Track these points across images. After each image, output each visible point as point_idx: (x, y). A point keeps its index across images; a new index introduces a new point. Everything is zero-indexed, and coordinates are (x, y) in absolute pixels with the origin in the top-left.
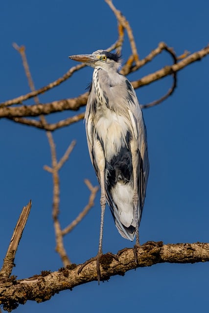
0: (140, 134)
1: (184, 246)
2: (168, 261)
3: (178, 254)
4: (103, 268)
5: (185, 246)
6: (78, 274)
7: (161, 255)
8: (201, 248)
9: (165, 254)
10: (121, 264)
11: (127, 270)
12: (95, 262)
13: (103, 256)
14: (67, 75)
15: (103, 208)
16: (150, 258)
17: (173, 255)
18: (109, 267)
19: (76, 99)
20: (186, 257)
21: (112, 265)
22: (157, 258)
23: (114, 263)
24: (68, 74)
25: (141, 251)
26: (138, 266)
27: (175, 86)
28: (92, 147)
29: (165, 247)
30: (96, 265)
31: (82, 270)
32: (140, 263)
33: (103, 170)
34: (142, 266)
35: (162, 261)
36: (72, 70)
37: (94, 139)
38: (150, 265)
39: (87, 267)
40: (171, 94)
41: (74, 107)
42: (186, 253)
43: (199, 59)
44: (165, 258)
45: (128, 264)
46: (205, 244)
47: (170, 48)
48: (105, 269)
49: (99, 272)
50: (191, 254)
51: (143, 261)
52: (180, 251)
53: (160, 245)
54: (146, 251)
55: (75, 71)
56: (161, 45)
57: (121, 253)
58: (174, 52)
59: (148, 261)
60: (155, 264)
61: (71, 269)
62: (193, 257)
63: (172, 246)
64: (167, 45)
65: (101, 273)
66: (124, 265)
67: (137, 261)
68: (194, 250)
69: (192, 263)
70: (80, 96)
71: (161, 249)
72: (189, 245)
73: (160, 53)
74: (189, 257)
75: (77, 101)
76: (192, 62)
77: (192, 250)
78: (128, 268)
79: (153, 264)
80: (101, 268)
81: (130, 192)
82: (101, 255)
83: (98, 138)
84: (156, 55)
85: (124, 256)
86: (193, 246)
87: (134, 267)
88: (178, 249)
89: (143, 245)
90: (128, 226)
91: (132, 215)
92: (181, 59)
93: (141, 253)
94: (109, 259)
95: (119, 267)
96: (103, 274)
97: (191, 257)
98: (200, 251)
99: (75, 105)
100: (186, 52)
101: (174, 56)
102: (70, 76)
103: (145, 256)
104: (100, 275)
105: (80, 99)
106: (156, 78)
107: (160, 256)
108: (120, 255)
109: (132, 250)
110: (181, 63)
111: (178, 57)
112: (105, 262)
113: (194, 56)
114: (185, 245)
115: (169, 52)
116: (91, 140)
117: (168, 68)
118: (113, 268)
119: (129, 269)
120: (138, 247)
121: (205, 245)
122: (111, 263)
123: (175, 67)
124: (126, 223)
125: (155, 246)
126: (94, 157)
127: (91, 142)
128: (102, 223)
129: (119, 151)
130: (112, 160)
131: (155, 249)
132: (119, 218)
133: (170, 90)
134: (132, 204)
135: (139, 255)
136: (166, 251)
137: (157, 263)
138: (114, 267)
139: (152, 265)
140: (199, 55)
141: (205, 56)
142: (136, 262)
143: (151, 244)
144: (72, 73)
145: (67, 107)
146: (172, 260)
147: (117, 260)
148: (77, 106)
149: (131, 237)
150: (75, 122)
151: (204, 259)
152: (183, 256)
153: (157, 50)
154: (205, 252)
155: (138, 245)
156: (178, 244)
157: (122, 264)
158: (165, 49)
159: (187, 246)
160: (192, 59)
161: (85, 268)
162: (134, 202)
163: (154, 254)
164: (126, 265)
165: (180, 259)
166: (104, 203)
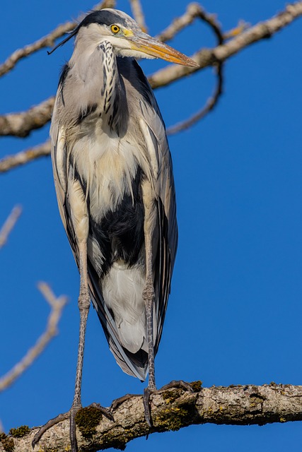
0: (162, 168)
1: (244, 390)
2: (212, 421)
3: (232, 406)
4: (83, 435)
5: (247, 391)
6: (33, 446)
7: (198, 407)
8: (279, 394)
9: (206, 407)
10: (118, 426)
11: (130, 439)
12: (67, 423)
13: (81, 410)
14: (5, 66)
15: (84, 316)
16: (175, 414)
17: (223, 407)
18: (95, 432)
19: (23, 114)
20: (248, 412)
21: (100, 428)
22: (189, 415)
23: (104, 425)
24: (8, 63)
25: (158, 400)
26: (154, 429)
27: (220, 92)
28: (66, 193)
29: (206, 392)
30: (68, 429)
31: (40, 438)
32: (157, 424)
33: (84, 240)
34: (161, 429)
35: (201, 420)
36: (14, 56)
37: (69, 179)
38: (177, 429)
39: (51, 432)
40: (212, 108)
41: (20, 131)
42: (247, 404)
43: (267, 36)
44: (206, 415)
45: (133, 425)
46: (286, 386)
47: (209, 16)
48: (87, 436)
49: (74, 442)
50: (259, 407)
51: (163, 420)
52: (237, 401)
53: (197, 388)
54: (168, 400)
55: (22, 57)
56: (193, 9)
57: (119, 404)
58: (218, 24)
59: (173, 420)
60: (187, 425)
61: (18, 436)
62: (261, 412)
63: (221, 390)
64: (202, 9)
65: (79, 444)
66: (125, 428)
67: (151, 421)
68: (264, 398)
69: (261, 425)
70: (32, 108)
71: (198, 396)
72: (255, 389)
73: (190, 23)
74: (253, 413)
75: (25, 119)
76: (255, 40)
77: (261, 397)
78: (133, 433)
79: (181, 426)
80: (79, 435)
81: (139, 283)
82: (78, 408)
83: (77, 176)
84: (182, 28)
85: (125, 410)
86: (262, 390)
87: (144, 432)
88: (231, 397)
89: (162, 390)
90: (134, 351)
91: (142, 329)
92: (231, 38)
93: (157, 404)
94: (94, 416)
95: (115, 432)
96: (83, 447)
97: (258, 412)
98: (277, 401)
99: (22, 127)
100: (242, 24)
101: (217, 31)
102: (11, 69)
103: (167, 411)
104: (77, 448)
105: (31, 114)
106: (181, 73)
107: (197, 410)
108: (116, 408)
109: (140, 398)
110: (232, 45)
111: (226, 34)
112: (87, 422)
113: (258, 29)
114: (247, 388)
115: (209, 22)
116: (63, 180)
117: (206, 53)
118: (103, 433)
119: (134, 437)
120: (152, 393)
121: (287, 389)
122: (98, 424)
123: (221, 52)
124: (132, 345)
125: (186, 390)
126: (68, 215)
127: (64, 184)
128: (81, 344)
129: (120, 202)
130: (103, 220)
131: (187, 396)
132: (117, 335)
133: (210, 100)
134: (142, 306)
135: (154, 408)
136: (209, 401)
137: (191, 424)
138: (105, 432)
139: (181, 429)
140: (267, 27)
141: (279, 29)
142: (148, 422)
143: (177, 387)
144: (16, 62)
145: (6, 130)
146: (220, 418)
147: (111, 418)
148: (26, 128)
149: (140, 374)
150: (20, 164)
151: (284, 416)
152: (243, 410)
153: (185, 19)
154: (287, 403)
155: (152, 389)
156: (231, 387)
157: (121, 426)
158: (200, 16)
159: (250, 391)
160: (254, 35)
161: (46, 434)
162: (146, 302)
163: (184, 406)
164: (128, 428)
165: (235, 417)
166: (85, 305)
